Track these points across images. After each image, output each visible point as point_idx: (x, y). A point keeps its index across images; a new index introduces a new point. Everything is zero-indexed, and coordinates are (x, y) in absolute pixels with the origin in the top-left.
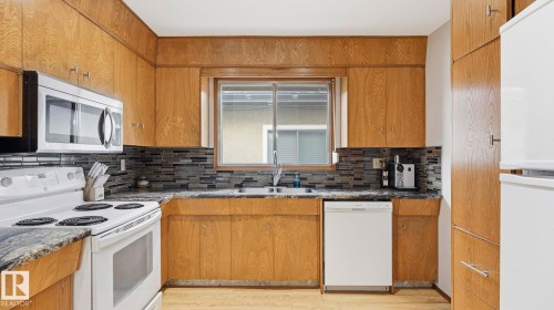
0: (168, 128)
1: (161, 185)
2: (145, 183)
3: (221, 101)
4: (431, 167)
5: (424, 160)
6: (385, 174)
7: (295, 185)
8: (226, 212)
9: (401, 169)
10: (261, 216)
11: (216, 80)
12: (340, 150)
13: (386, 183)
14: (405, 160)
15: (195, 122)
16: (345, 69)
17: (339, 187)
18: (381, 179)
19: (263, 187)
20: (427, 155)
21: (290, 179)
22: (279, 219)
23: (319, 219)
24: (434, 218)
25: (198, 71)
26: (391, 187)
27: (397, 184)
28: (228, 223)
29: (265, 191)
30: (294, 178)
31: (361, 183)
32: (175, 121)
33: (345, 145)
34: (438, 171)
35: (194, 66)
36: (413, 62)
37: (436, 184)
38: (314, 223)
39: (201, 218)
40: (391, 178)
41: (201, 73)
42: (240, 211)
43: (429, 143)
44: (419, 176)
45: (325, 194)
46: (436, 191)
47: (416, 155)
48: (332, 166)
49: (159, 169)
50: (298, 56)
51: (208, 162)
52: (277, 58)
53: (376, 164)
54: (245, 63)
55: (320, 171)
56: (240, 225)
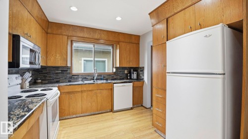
0: (52, 58)
1: (47, 82)
2: (40, 81)
3: (73, 48)
4: (141, 72)
5: (139, 70)
6: (129, 75)
7: (101, 79)
8: (80, 90)
9: (133, 73)
10: (93, 90)
11: (72, 41)
12: (116, 68)
13: (129, 78)
14: (134, 71)
15: (65, 57)
16: (118, 42)
17: (115, 79)
18: (127, 76)
19: (90, 80)
20: (140, 69)
21: (100, 77)
22: (99, 91)
23: (112, 90)
24: (142, 87)
25: (66, 37)
26: (131, 78)
27: (132, 78)
28: (80, 94)
29: (92, 82)
30: (101, 77)
31: (122, 78)
32: (56, 56)
33: (118, 66)
34: (143, 74)
35: (65, 35)
36: (136, 42)
37: (142, 77)
38: (110, 91)
39: (69, 93)
40: (130, 76)
41: (68, 38)
42: (85, 89)
43: (141, 66)
44: (138, 75)
45: (113, 82)
46: (143, 79)
47: (137, 69)
48: (113, 72)
49: (46, 75)
50: (104, 36)
51: (68, 72)
52: (97, 36)
53: (126, 72)
54: (86, 36)
55: (109, 75)
56: (85, 94)
